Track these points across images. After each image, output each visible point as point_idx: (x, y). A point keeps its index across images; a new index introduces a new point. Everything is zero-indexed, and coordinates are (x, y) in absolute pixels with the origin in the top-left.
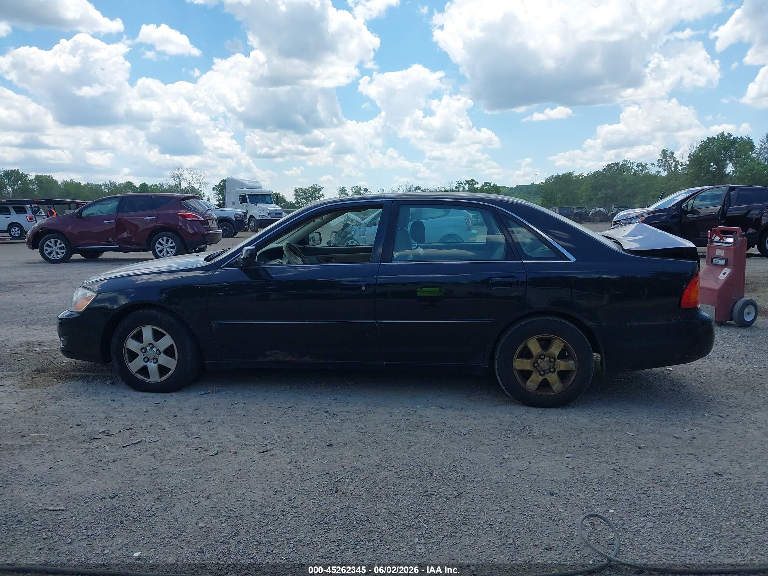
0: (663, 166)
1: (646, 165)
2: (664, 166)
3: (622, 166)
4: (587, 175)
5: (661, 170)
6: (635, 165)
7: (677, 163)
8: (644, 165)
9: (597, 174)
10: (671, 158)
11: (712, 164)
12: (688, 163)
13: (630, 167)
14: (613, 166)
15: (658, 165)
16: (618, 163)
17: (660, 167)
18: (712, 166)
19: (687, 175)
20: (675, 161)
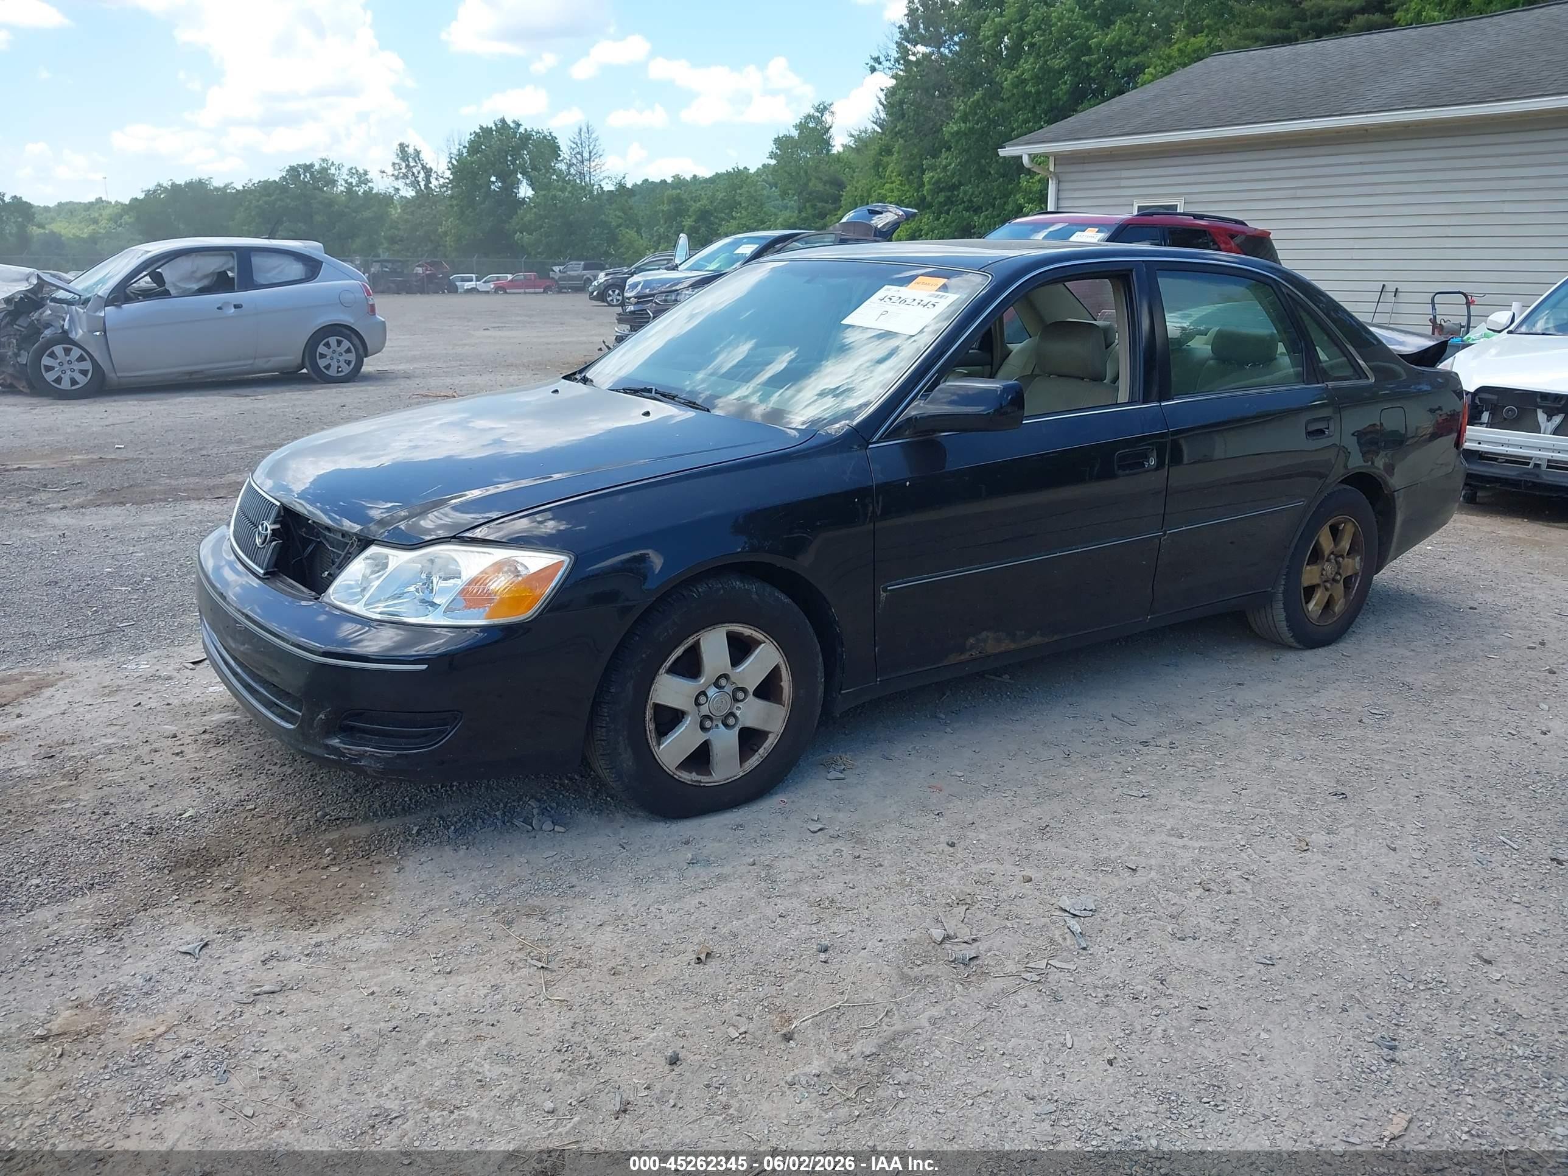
0: (403, 178)
1: (366, 173)
2: (405, 176)
3: (319, 172)
4: (244, 187)
5: (400, 184)
6: (345, 171)
7: (428, 172)
8: (361, 171)
9: (266, 188)
10: (416, 162)
11: (493, 179)
12: (448, 174)
13: (334, 175)
14: (301, 171)
15: (393, 175)
16: (312, 166)
17: (397, 178)
18: (493, 183)
19: (451, 197)
20: (424, 167)
